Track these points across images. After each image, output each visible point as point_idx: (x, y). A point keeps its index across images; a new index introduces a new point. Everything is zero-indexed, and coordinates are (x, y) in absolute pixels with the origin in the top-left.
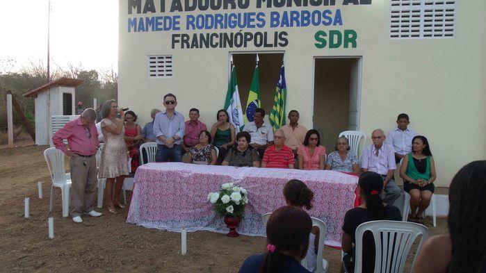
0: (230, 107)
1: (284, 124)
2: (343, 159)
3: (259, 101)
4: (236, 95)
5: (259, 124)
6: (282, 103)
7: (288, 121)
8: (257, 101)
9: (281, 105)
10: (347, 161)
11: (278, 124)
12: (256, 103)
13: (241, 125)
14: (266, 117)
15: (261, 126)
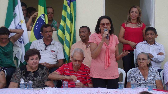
0: (13, 23)
1: (74, 41)
2: (145, 75)
3: (46, 16)
4: (19, 10)
5: (48, 42)
6: (72, 18)
7: (78, 39)
8: (44, 15)
9: (71, 20)
10: (149, 78)
11: (68, 40)
12: (43, 17)
13: (27, 42)
14: (54, 33)
15: (50, 44)
